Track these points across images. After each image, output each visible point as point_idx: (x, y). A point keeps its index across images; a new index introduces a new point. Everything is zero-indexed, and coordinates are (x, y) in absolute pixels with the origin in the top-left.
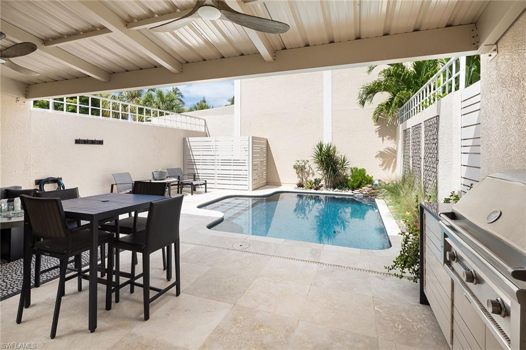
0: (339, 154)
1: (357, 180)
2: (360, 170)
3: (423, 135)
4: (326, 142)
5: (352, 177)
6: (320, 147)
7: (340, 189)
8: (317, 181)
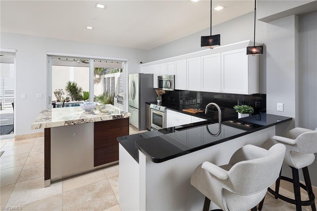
0: (78, 86)
1: (87, 96)
2: (87, 92)
3: (111, 81)
4: (72, 81)
5: (84, 95)
6: (70, 83)
7: (79, 100)
8: (67, 98)
